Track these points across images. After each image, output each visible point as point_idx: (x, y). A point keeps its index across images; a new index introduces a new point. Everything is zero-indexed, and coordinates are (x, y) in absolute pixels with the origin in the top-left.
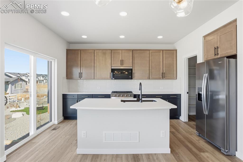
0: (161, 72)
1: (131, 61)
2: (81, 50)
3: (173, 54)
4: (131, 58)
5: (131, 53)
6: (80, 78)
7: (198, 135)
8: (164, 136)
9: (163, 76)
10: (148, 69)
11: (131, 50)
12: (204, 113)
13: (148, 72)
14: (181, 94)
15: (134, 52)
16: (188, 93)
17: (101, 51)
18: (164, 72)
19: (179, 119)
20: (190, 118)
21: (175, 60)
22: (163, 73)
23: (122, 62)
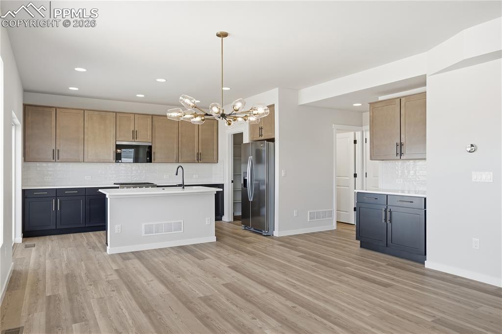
0: (196, 152)
1: (149, 133)
2: (56, 108)
3: (213, 125)
4: (150, 127)
5: (149, 120)
6: (54, 161)
7: (244, 228)
8: (209, 223)
9: (199, 159)
10: (176, 146)
11: (151, 115)
12: (250, 200)
13: (176, 151)
14: (223, 184)
15: (155, 118)
16: (232, 182)
17: (96, 113)
18: (200, 151)
19: (221, 220)
20: (235, 218)
21: (215, 134)
22: (198, 154)
23: (135, 134)
